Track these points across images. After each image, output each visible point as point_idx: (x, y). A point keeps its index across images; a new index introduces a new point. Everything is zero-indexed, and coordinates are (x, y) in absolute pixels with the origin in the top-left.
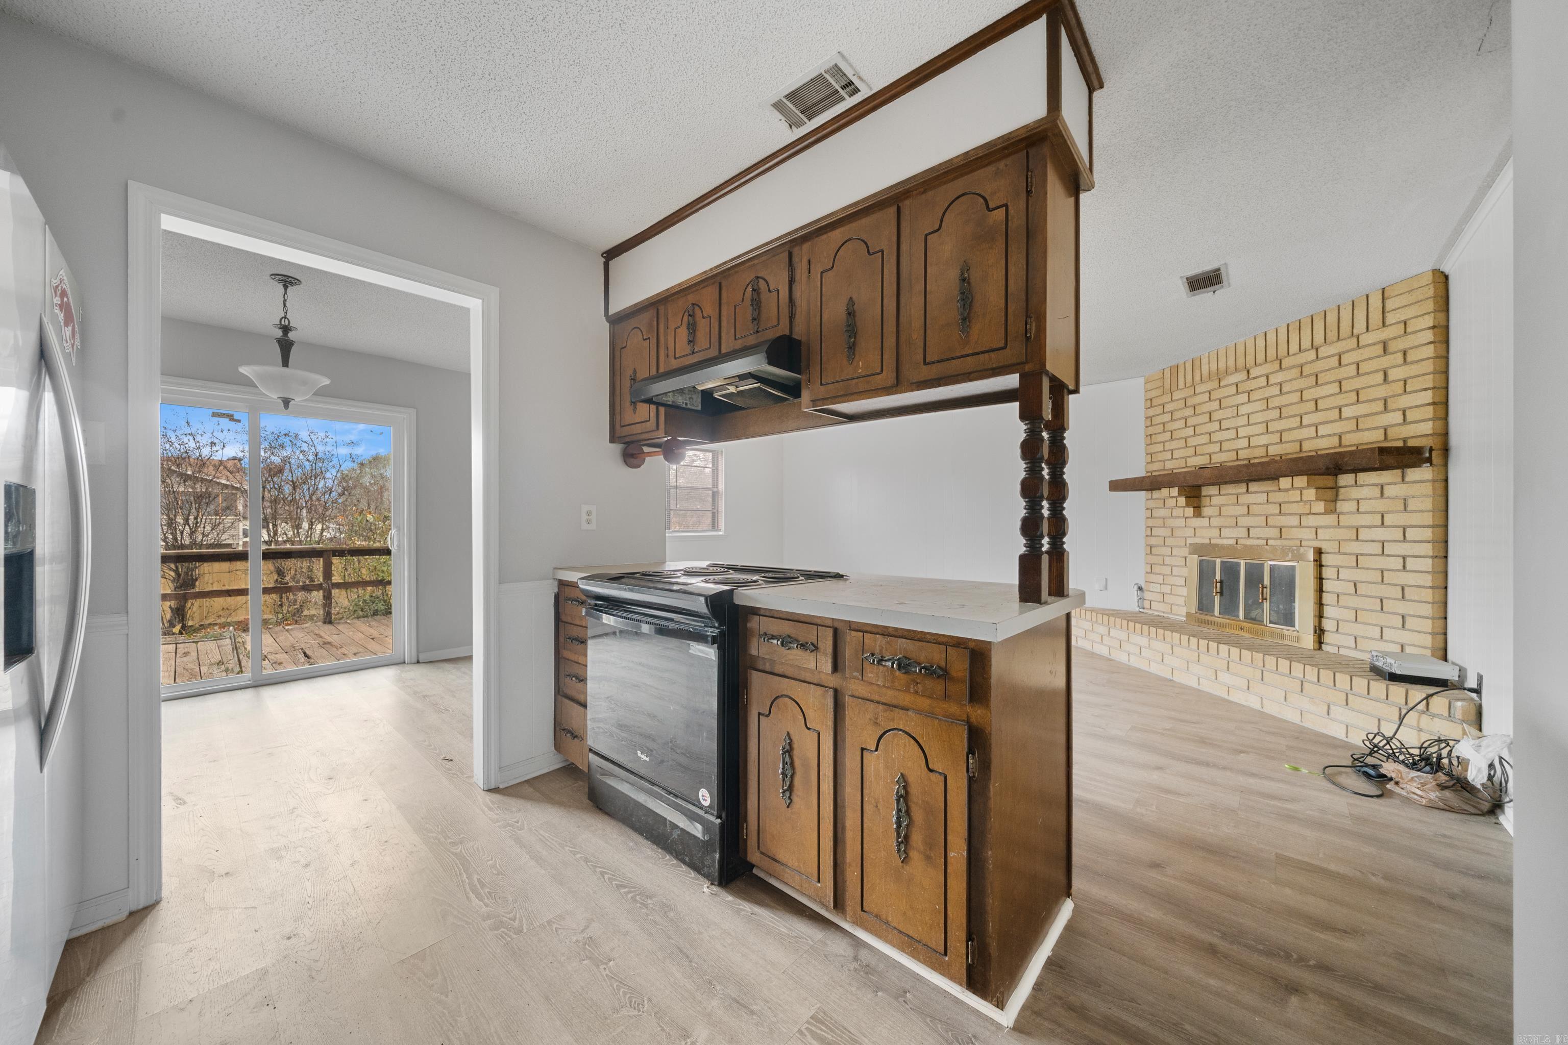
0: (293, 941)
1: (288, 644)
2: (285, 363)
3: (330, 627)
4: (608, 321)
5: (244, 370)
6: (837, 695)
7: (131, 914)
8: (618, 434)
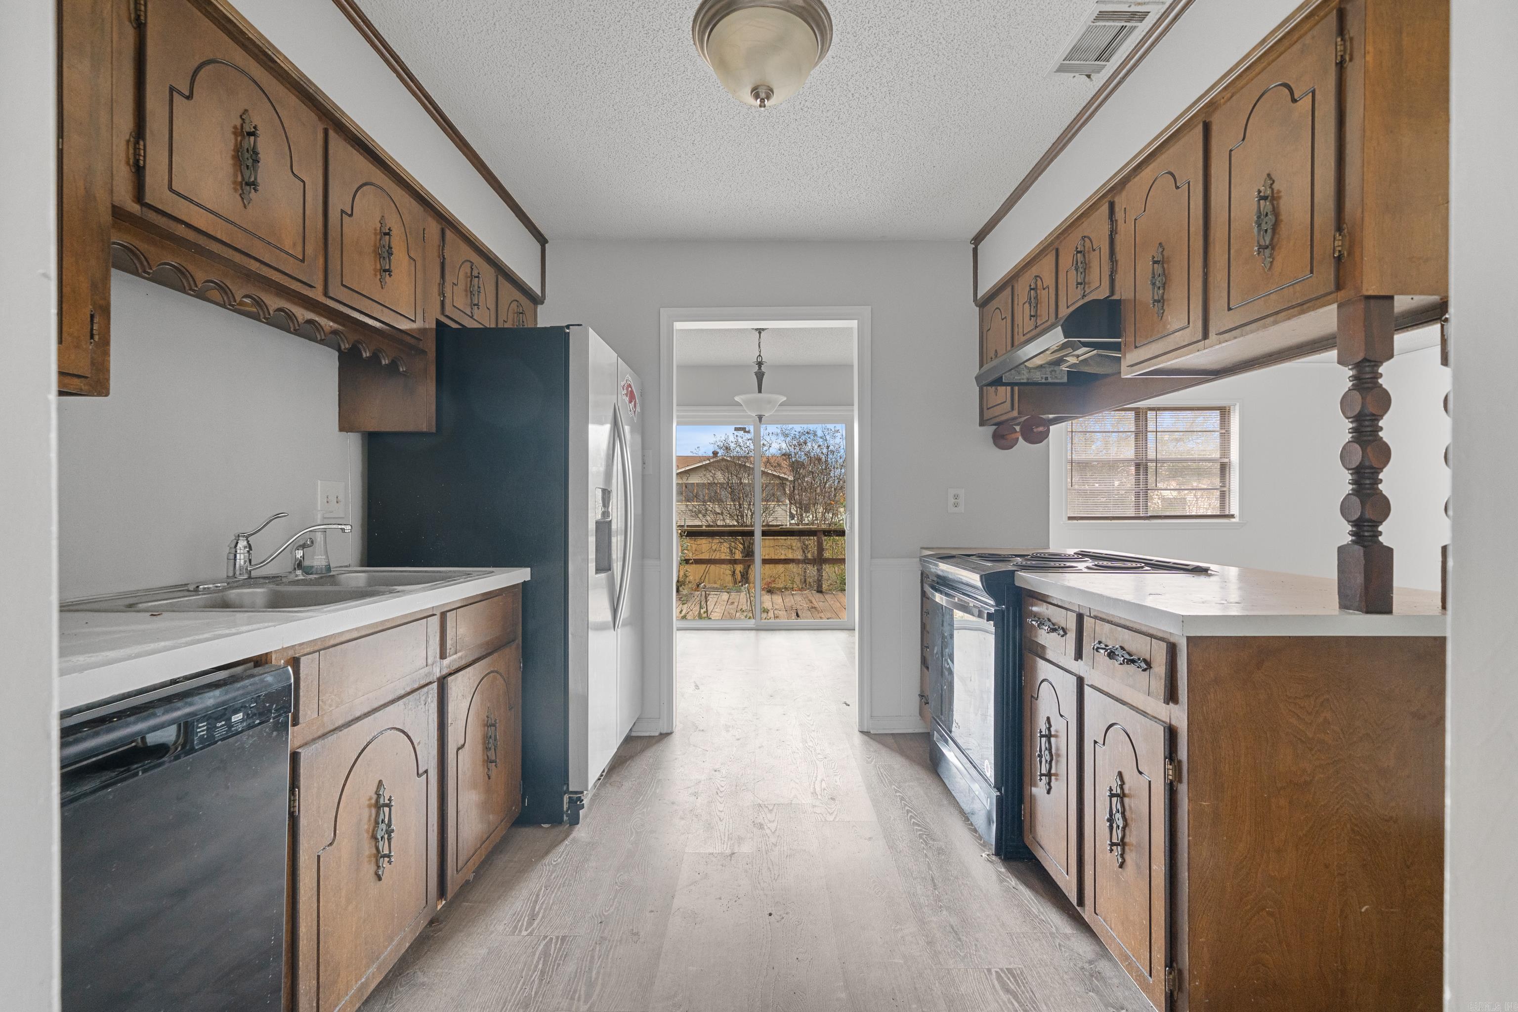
0: (717, 773)
1: (789, 605)
2: (760, 391)
3: (820, 595)
4: (977, 305)
5: (737, 399)
6: (1080, 681)
7: (661, 734)
8: (986, 417)
